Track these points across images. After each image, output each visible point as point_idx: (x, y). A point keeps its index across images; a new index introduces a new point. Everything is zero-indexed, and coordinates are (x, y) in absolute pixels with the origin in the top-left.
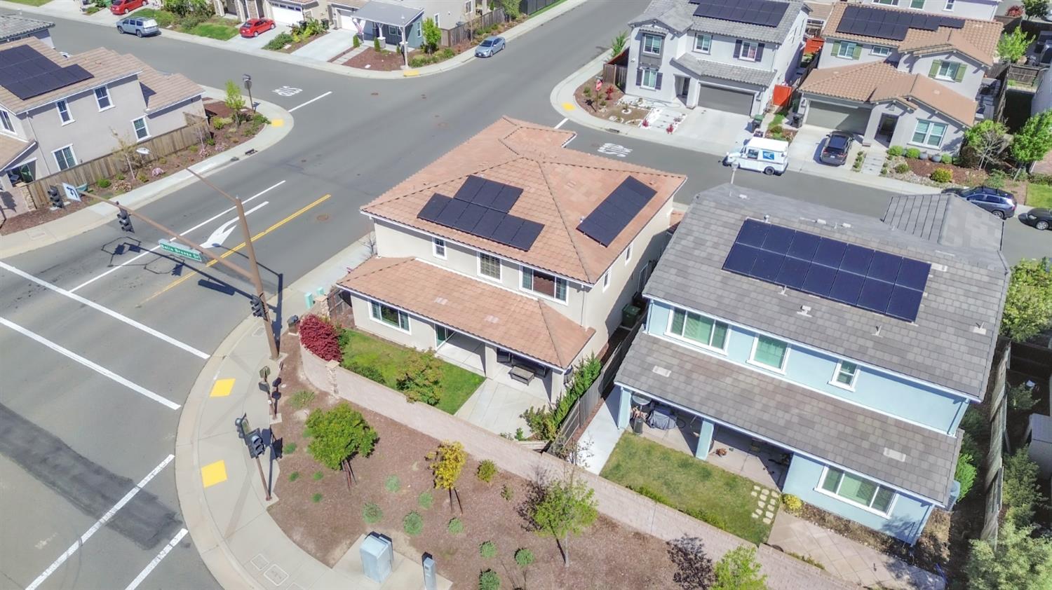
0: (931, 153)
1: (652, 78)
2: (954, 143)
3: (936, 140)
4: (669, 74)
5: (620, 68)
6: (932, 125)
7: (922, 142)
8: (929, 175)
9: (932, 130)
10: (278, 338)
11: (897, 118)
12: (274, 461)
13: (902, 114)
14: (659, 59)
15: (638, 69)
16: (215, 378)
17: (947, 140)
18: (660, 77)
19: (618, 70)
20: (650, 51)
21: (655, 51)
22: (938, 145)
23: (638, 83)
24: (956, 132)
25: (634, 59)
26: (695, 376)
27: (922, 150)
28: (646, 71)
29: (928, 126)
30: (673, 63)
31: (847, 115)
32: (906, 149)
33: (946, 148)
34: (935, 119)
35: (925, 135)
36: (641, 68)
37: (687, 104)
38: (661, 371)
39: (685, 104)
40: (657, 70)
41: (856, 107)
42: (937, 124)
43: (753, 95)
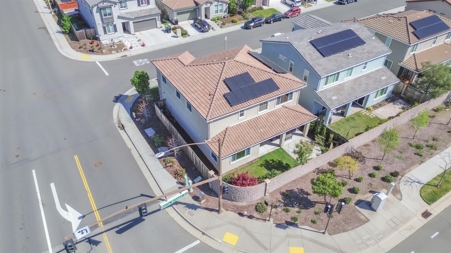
0: (223, 15)
1: (111, 28)
2: (226, 9)
3: (221, 11)
4: (119, 23)
5: (86, 30)
6: (219, 6)
7: (218, 13)
8: (231, 22)
9: (220, 8)
10: (203, 208)
11: (209, 7)
12: (299, 227)
13: (210, 6)
14: (112, 18)
15: (103, 26)
16: (220, 241)
17: (224, 9)
18: (115, 27)
19: (85, 32)
20: (107, 16)
21: (109, 15)
22: (222, 12)
23: (105, 33)
24: (226, 6)
25: (99, 23)
26: (340, 92)
27: (220, 16)
28: (107, 26)
29: (218, 7)
30: (119, 17)
31: (190, 13)
32: (216, 17)
33: (225, 12)
34: (220, 3)
35: (218, 10)
36: (104, 26)
37: (132, 34)
38: (334, 98)
39: (131, 34)
40: (113, 24)
41: (193, 9)
42: (220, 5)
43: (155, 19)
